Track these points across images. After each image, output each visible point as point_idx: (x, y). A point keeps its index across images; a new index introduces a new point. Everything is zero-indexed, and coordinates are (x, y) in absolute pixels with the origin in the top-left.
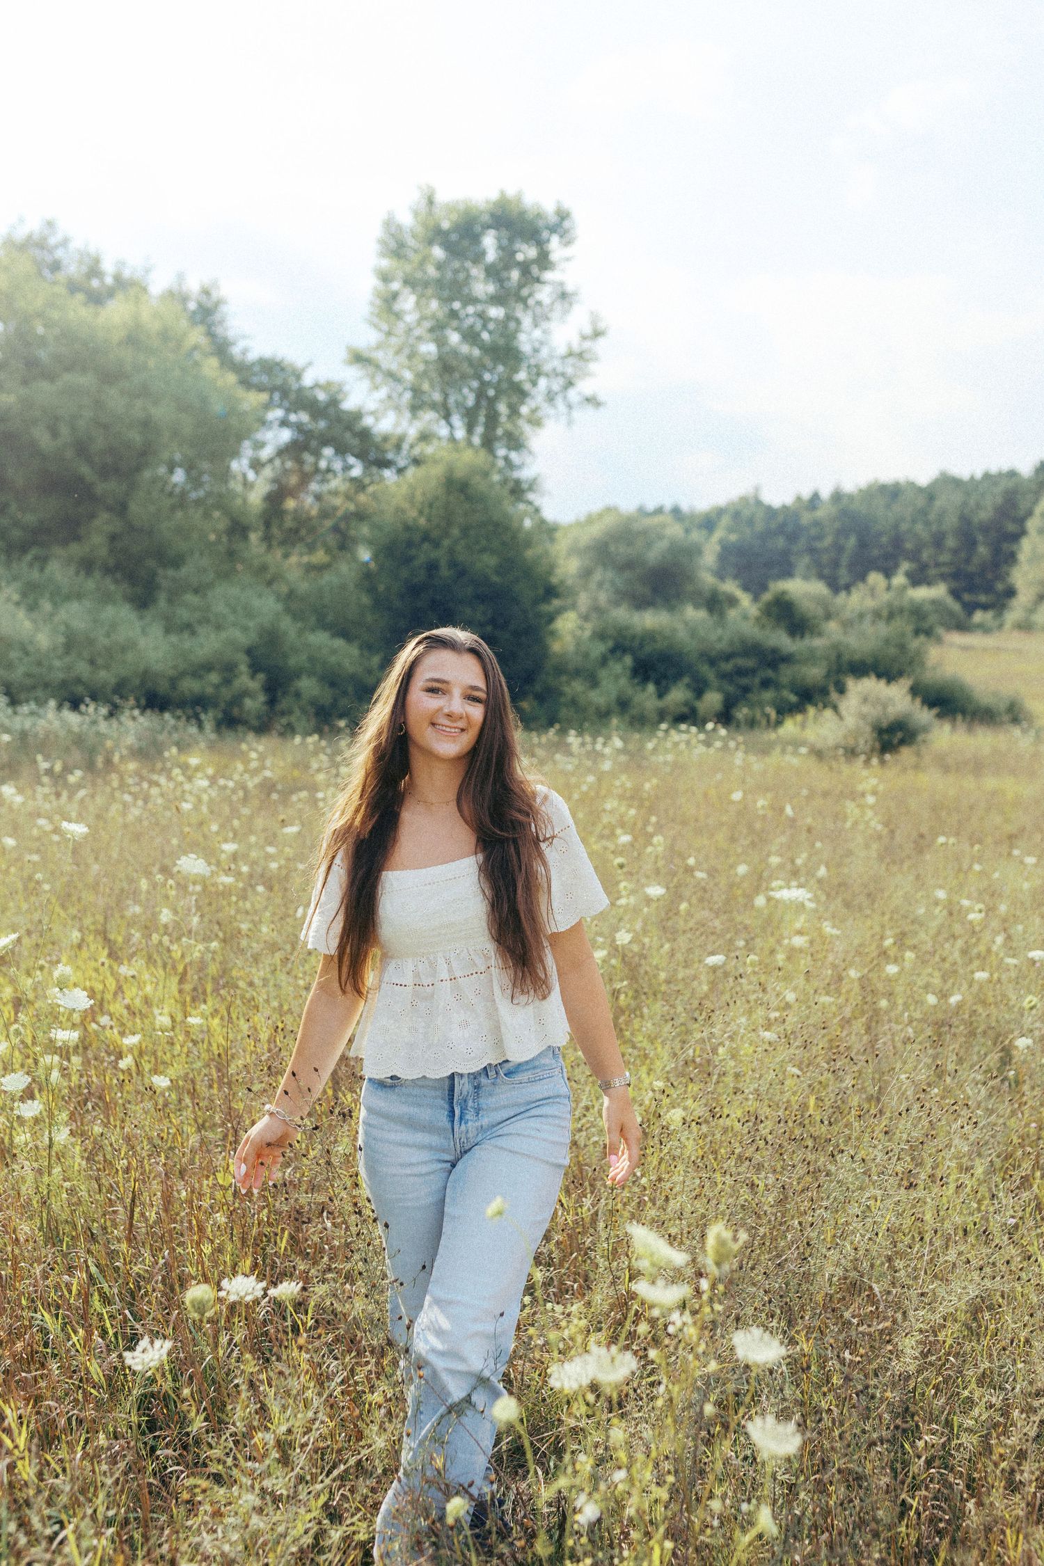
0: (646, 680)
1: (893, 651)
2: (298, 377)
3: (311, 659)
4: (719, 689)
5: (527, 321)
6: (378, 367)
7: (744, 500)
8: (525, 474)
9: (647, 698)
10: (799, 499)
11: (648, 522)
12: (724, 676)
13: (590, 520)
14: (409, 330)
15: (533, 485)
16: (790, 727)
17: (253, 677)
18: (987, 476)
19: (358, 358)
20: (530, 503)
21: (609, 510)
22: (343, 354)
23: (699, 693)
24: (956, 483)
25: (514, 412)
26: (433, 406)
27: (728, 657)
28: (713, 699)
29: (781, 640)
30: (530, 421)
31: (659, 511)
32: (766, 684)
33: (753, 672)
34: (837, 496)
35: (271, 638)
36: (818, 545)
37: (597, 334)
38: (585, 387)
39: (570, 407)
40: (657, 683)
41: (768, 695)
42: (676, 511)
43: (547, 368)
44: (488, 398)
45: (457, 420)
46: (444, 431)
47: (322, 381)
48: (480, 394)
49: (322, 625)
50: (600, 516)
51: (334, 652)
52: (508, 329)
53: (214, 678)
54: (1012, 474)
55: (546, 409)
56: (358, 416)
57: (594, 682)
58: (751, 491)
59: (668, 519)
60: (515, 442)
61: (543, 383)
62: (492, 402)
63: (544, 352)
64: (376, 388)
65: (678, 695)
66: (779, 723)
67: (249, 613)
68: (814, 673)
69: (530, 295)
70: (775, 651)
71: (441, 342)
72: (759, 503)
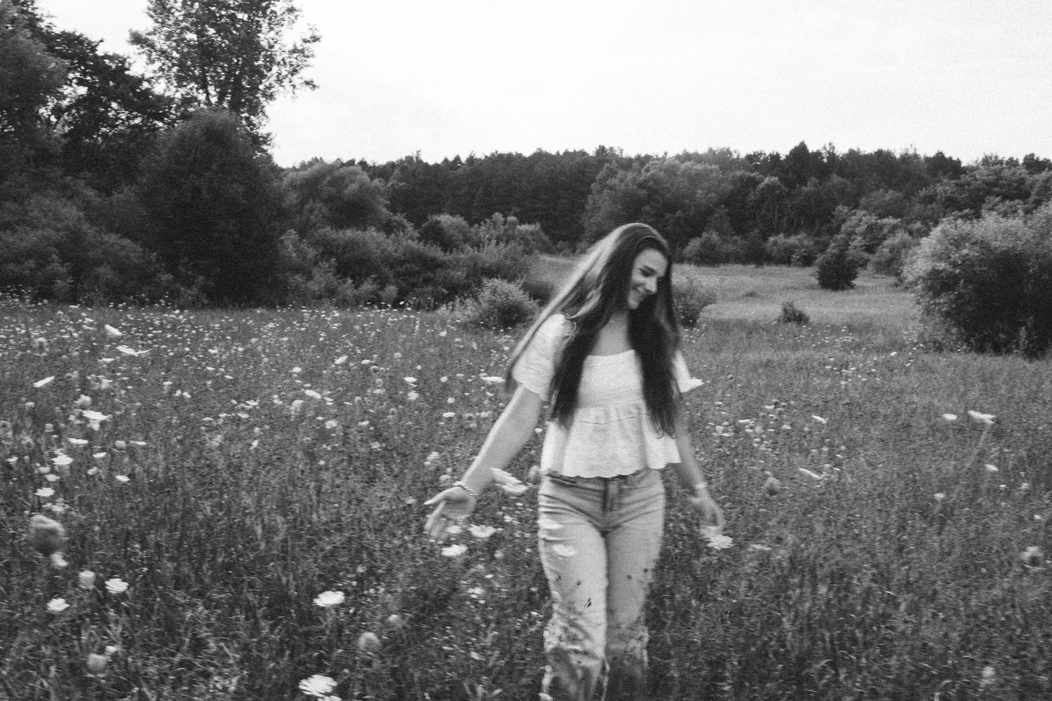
0: (345, 275)
1: (508, 262)
2: (93, 49)
3: (105, 253)
4: (396, 284)
5: (265, 26)
6: (152, 46)
7: (409, 159)
8: (262, 131)
9: (347, 288)
10: (446, 160)
11: (343, 170)
12: (397, 275)
13: (304, 166)
14: (177, 23)
15: (266, 139)
16: (443, 310)
17: (63, 263)
18: (567, 153)
19: (137, 39)
20: (264, 151)
21: (316, 160)
22: (128, 36)
23: (383, 285)
24: (547, 155)
25: (255, 89)
26: (194, 79)
27: (402, 263)
28: (391, 290)
29: (436, 252)
30: (264, 95)
31: (351, 163)
32: (427, 281)
33: (419, 273)
34: (471, 160)
35: (75, 236)
36: (458, 192)
37: (315, 39)
38: (305, 74)
39: (294, 86)
40: (353, 277)
41: (429, 288)
42: (363, 164)
43: (278, 59)
44: (235, 75)
45: (211, 90)
46: (202, 97)
47: (111, 54)
48: (229, 74)
49: (111, 229)
50: (311, 164)
51: (123, 248)
52: (252, 30)
53: (31, 263)
54: (583, 153)
55: (277, 88)
56: (140, 80)
57: (310, 277)
58: (415, 155)
59: (359, 169)
60: (255, 109)
61: (275, 69)
62: (238, 79)
63: (277, 47)
64: (152, 62)
65: (368, 286)
66: (436, 307)
67: (57, 218)
68: (459, 274)
69: (267, 7)
70: (433, 260)
71: (200, 34)
72: (420, 162)
